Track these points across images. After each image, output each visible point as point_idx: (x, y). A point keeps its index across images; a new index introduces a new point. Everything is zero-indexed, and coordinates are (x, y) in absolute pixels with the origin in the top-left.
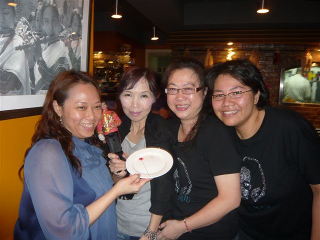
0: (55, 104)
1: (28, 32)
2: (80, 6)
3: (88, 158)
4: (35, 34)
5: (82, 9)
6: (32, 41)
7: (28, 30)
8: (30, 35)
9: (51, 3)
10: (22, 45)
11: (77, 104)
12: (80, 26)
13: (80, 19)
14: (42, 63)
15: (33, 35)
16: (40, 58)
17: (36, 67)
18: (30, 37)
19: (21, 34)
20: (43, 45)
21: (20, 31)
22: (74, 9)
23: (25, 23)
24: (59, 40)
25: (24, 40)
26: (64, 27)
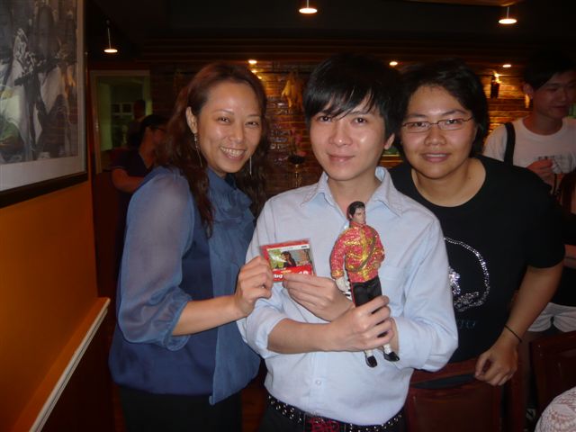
0: (189, 113)
1: (27, 53)
2: (74, 6)
3: (226, 208)
4: (33, 57)
5: (75, 11)
6: (31, 70)
7: (27, 50)
8: (29, 59)
9: (47, 3)
10: (21, 76)
11: (220, 112)
12: (75, 40)
13: (75, 27)
14: (41, 106)
15: (32, 59)
16: (39, 98)
17: (36, 112)
18: (28, 63)
19: (20, 58)
20: (41, 76)
21: (18, 53)
22: (68, 10)
23: (23, 40)
24: (55, 66)
25: (23, 67)
26: (60, 44)
